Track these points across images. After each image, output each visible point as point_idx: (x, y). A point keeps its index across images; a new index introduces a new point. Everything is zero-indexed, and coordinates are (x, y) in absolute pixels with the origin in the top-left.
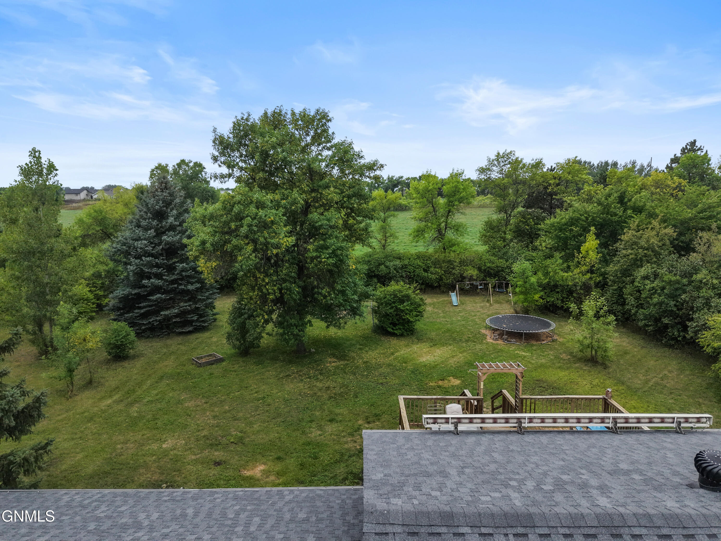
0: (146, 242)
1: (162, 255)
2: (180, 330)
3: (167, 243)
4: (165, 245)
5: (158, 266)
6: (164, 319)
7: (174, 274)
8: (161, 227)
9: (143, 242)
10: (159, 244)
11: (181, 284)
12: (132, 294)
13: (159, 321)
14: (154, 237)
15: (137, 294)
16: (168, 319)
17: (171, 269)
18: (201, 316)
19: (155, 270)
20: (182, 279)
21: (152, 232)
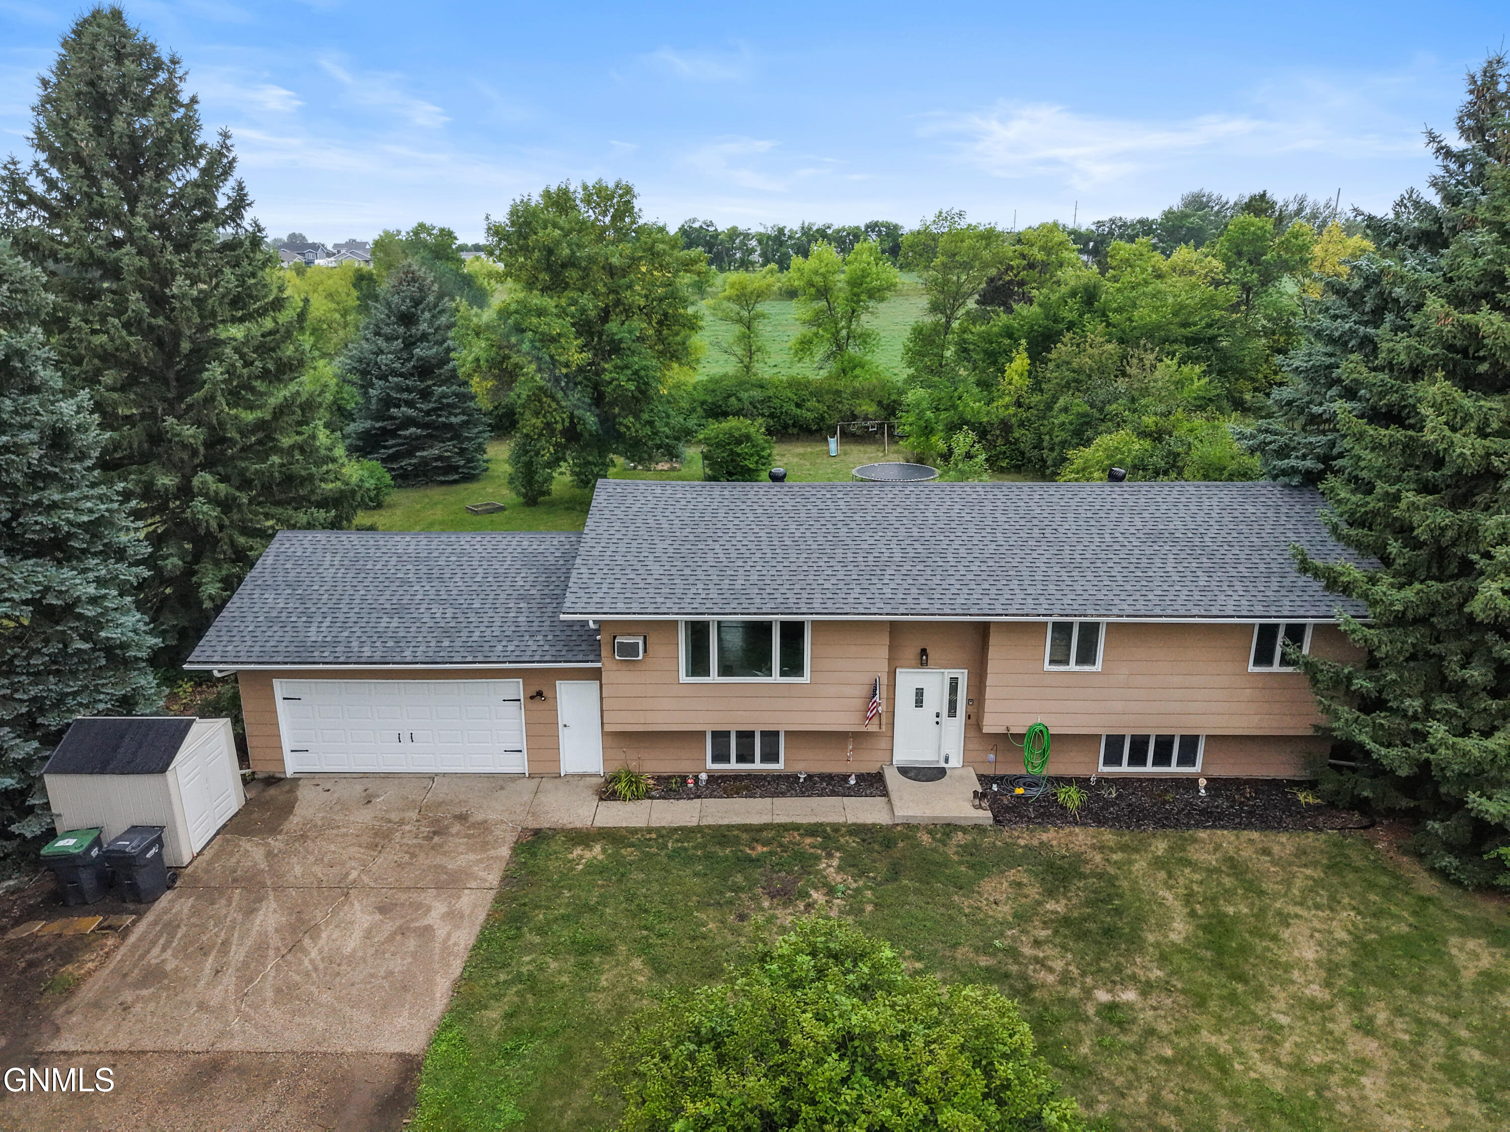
0: (392, 356)
1: (412, 375)
2: (442, 478)
3: (420, 359)
4: (418, 360)
5: (408, 390)
6: (420, 464)
7: (430, 401)
8: (411, 336)
9: (390, 356)
10: (409, 360)
11: (440, 416)
12: (375, 429)
13: (414, 465)
14: (401, 350)
15: (383, 429)
16: (425, 462)
17: (425, 394)
18: (469, 461)
19: (405, 396)
20: (440, 409)
21: (398, 344)
